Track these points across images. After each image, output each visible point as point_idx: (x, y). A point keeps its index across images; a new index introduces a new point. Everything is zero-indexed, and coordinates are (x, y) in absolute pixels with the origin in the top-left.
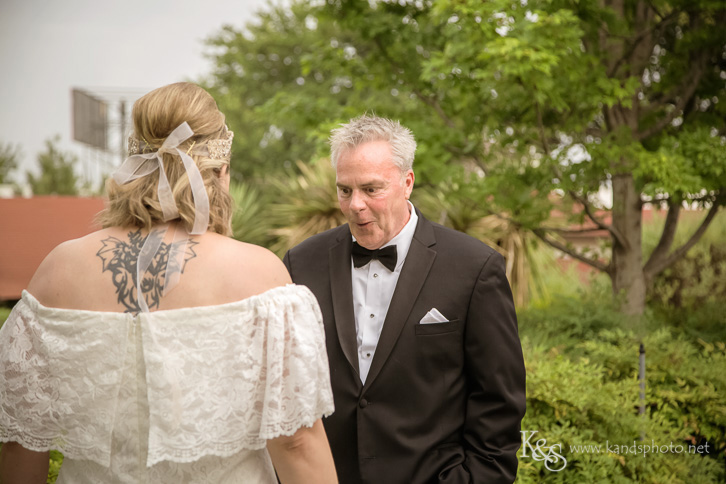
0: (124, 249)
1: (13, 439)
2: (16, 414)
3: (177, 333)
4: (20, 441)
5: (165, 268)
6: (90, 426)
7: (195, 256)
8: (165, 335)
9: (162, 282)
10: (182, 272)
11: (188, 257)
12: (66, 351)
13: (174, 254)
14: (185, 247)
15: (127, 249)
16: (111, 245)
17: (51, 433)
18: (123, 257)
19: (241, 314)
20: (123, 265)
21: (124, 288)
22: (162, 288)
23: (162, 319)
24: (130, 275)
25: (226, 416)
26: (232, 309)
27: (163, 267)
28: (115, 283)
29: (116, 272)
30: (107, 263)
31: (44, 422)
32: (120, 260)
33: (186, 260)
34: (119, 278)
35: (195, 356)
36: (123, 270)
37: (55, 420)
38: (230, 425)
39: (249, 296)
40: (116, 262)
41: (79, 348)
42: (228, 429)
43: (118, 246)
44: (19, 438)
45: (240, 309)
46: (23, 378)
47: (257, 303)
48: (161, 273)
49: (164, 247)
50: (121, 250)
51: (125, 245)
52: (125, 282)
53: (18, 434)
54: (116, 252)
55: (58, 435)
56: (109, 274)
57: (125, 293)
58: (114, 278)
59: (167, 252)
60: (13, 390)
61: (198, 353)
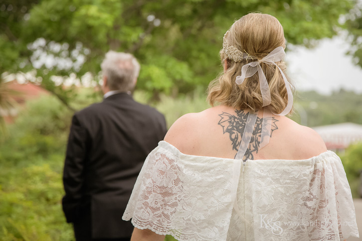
0: (234, 120)
1: (169, 233)
2: (171, 218)
3: (270, 174)
4: (173, 235)
5: (261, 132)
6: (215, 228)
7: (277, 128)
8: (263, 174)
9: (260, 139)
10: (271, 137)
11: (274, 128)
12: (201, 181)
13: (265, 125)
14: (270, 122)
15: (236, 120)
16: (226, 118)
17: (191, 231)
18: (235, 124)
19: (307, 167)
20: (235, 129)
21: (236, 141)
22: (259, 143)
23: (261, 164)
24: (239, 134)
25: (296, 228)
26: (302, 164)
27: (259, 131)
28: (232, 139)
29: (231, 133)
30: (225, 128)
31: (187, 224)
32: (232, 126)
33: (272, 130)
34: (233, 136)
35: (280, 189)
36: (235, 132)
37: (193, 223)
38: (298, 233)
39: (312, 156)
40: (231, 127)
41: (210, 180)
42: (297, 236)
43: (230, 118)
44: (172, 233)
45: (307, 164)
46: (175, 196)
47: (316, 161)
48: (258, 134)
49: (259, 120)
50: (233, 120)
51: (235, 118)
52: (237, 138)
53: (172, 230)
54: (230, 122)
55: (195, 233)
56: (228, 134)
57: (237, 144)
58: (230, 136)
59: (261, 123)
60: (169, 204)
61: (282, 187)
